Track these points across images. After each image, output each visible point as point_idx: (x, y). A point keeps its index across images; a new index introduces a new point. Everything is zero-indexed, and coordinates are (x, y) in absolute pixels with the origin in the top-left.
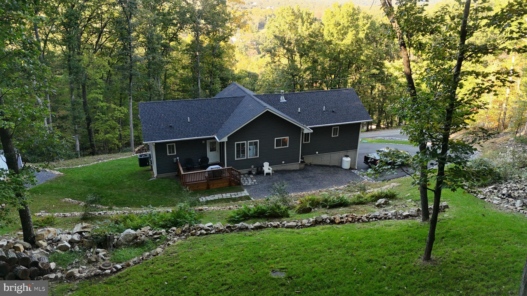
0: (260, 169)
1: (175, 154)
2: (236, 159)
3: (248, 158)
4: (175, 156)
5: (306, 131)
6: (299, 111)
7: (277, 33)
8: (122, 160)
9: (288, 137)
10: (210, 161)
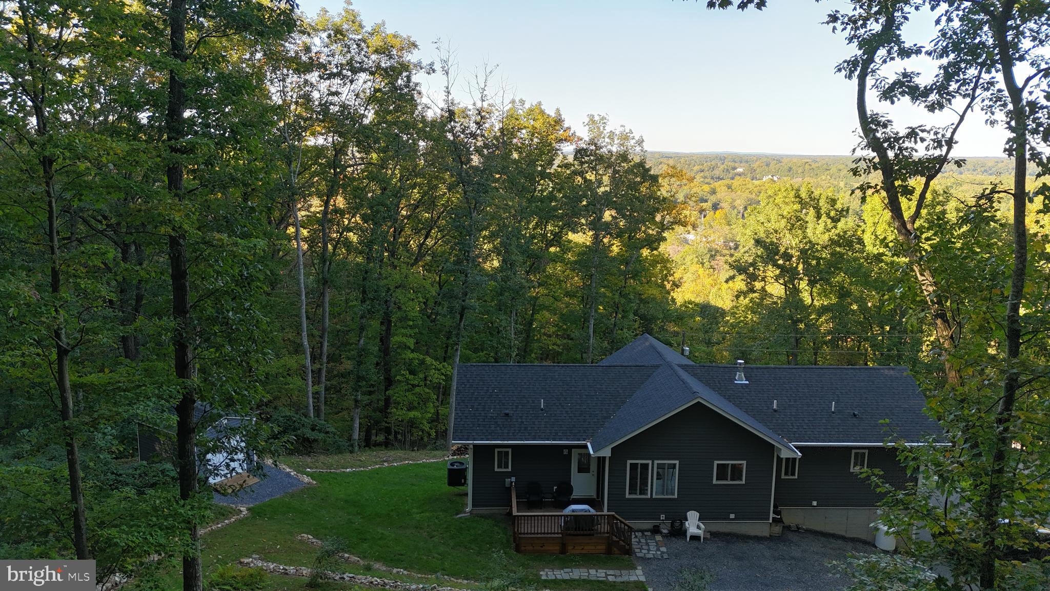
0: (677, 524)
1: (510, 469)
2: (627, 496)
3: (654, 496)
4: (509, 475)
5: (785, 454)
6: (775, 407)
7: (762, 235)
8: (424, 466)
9: (744, 462)
10: (576, 494)
